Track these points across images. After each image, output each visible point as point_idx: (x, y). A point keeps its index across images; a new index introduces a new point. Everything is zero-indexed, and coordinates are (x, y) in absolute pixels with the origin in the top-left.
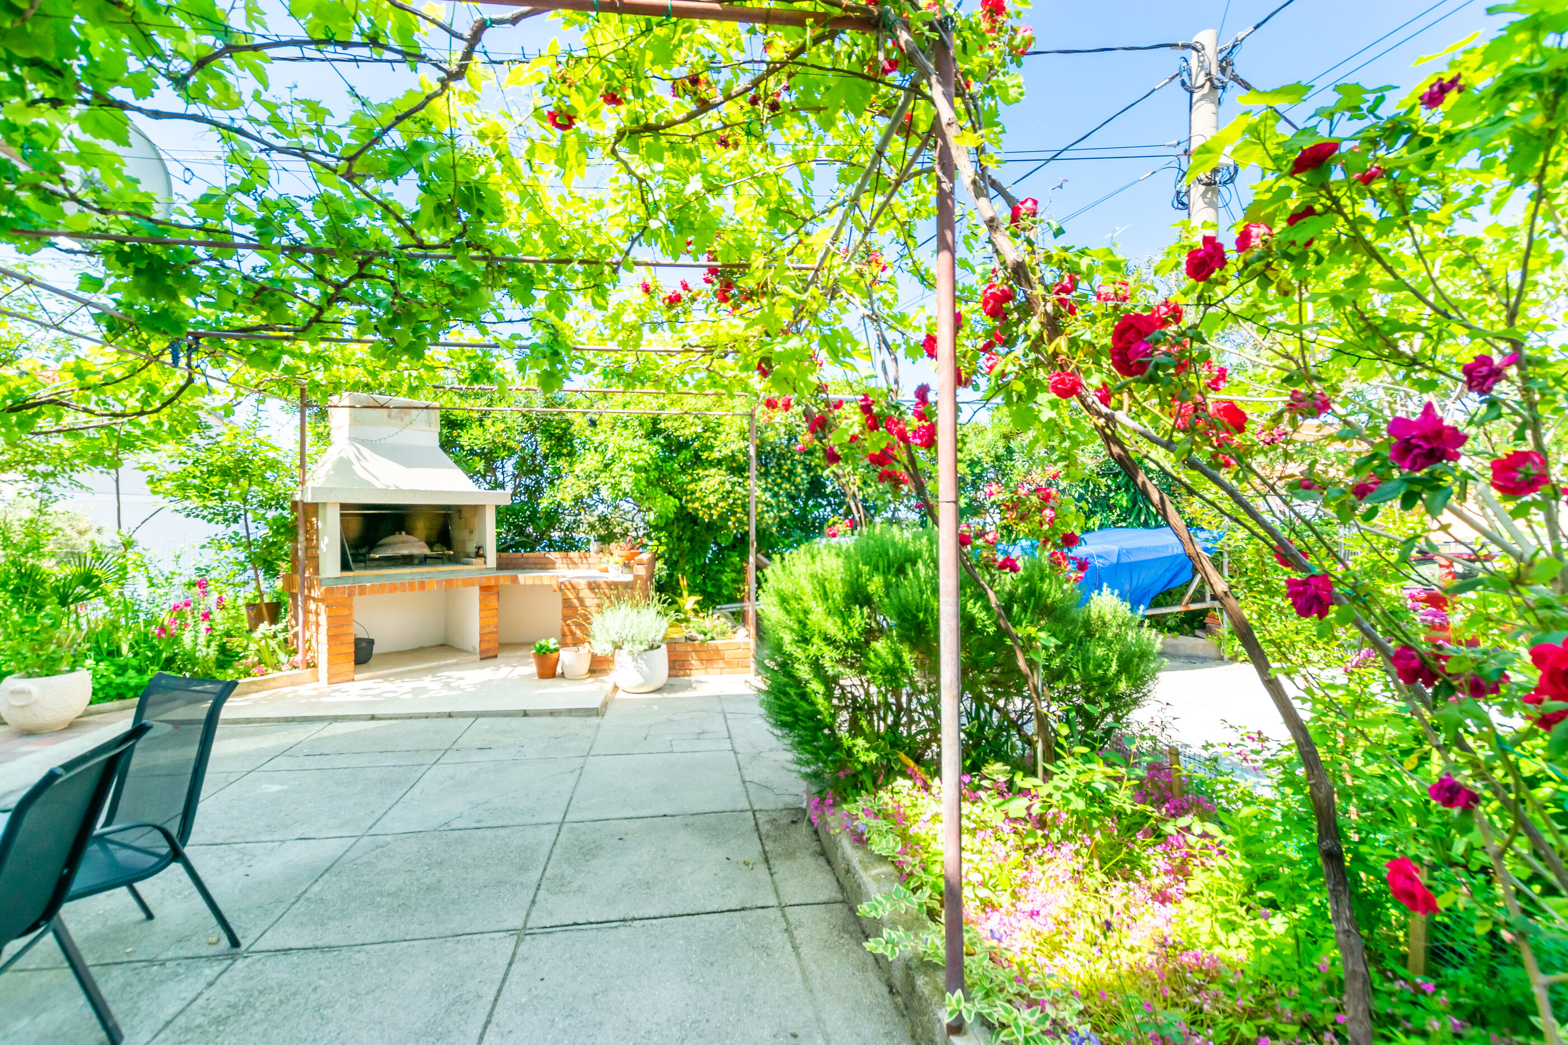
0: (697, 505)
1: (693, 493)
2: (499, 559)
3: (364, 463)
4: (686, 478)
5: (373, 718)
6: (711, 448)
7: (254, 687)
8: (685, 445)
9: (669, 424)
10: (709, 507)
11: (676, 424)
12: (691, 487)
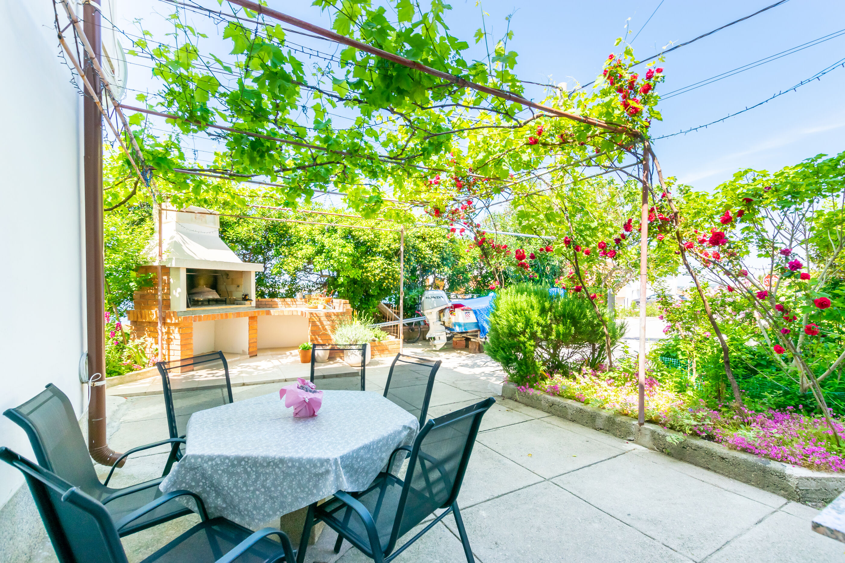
0: (369, 274)
1: (367, 268)
2: (257, 301)
3: (187, 245)
4: (364, 261)
5: (244, 385)
6: (377, 246)
7: (139, 377)
8: (364, 244)
9: (356, 233)
10: (374, 275)
11: (360, 233)
12: (366, 265)
